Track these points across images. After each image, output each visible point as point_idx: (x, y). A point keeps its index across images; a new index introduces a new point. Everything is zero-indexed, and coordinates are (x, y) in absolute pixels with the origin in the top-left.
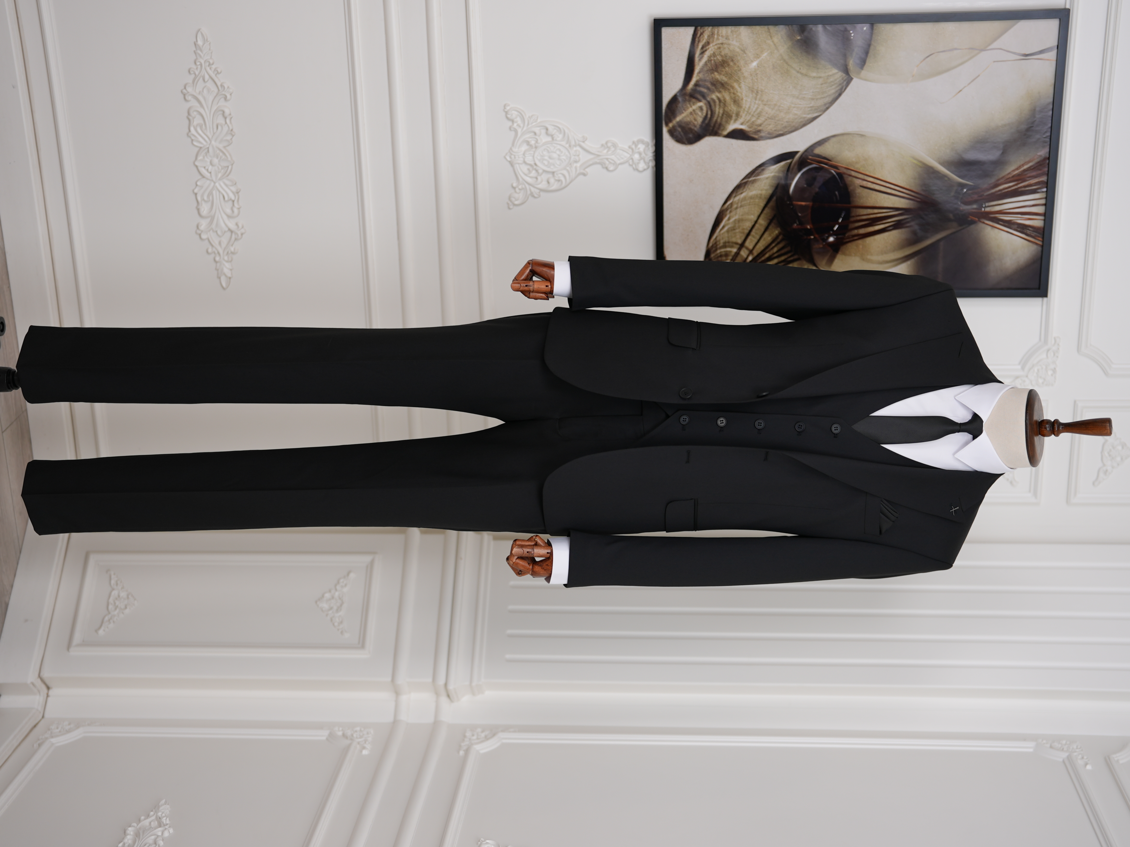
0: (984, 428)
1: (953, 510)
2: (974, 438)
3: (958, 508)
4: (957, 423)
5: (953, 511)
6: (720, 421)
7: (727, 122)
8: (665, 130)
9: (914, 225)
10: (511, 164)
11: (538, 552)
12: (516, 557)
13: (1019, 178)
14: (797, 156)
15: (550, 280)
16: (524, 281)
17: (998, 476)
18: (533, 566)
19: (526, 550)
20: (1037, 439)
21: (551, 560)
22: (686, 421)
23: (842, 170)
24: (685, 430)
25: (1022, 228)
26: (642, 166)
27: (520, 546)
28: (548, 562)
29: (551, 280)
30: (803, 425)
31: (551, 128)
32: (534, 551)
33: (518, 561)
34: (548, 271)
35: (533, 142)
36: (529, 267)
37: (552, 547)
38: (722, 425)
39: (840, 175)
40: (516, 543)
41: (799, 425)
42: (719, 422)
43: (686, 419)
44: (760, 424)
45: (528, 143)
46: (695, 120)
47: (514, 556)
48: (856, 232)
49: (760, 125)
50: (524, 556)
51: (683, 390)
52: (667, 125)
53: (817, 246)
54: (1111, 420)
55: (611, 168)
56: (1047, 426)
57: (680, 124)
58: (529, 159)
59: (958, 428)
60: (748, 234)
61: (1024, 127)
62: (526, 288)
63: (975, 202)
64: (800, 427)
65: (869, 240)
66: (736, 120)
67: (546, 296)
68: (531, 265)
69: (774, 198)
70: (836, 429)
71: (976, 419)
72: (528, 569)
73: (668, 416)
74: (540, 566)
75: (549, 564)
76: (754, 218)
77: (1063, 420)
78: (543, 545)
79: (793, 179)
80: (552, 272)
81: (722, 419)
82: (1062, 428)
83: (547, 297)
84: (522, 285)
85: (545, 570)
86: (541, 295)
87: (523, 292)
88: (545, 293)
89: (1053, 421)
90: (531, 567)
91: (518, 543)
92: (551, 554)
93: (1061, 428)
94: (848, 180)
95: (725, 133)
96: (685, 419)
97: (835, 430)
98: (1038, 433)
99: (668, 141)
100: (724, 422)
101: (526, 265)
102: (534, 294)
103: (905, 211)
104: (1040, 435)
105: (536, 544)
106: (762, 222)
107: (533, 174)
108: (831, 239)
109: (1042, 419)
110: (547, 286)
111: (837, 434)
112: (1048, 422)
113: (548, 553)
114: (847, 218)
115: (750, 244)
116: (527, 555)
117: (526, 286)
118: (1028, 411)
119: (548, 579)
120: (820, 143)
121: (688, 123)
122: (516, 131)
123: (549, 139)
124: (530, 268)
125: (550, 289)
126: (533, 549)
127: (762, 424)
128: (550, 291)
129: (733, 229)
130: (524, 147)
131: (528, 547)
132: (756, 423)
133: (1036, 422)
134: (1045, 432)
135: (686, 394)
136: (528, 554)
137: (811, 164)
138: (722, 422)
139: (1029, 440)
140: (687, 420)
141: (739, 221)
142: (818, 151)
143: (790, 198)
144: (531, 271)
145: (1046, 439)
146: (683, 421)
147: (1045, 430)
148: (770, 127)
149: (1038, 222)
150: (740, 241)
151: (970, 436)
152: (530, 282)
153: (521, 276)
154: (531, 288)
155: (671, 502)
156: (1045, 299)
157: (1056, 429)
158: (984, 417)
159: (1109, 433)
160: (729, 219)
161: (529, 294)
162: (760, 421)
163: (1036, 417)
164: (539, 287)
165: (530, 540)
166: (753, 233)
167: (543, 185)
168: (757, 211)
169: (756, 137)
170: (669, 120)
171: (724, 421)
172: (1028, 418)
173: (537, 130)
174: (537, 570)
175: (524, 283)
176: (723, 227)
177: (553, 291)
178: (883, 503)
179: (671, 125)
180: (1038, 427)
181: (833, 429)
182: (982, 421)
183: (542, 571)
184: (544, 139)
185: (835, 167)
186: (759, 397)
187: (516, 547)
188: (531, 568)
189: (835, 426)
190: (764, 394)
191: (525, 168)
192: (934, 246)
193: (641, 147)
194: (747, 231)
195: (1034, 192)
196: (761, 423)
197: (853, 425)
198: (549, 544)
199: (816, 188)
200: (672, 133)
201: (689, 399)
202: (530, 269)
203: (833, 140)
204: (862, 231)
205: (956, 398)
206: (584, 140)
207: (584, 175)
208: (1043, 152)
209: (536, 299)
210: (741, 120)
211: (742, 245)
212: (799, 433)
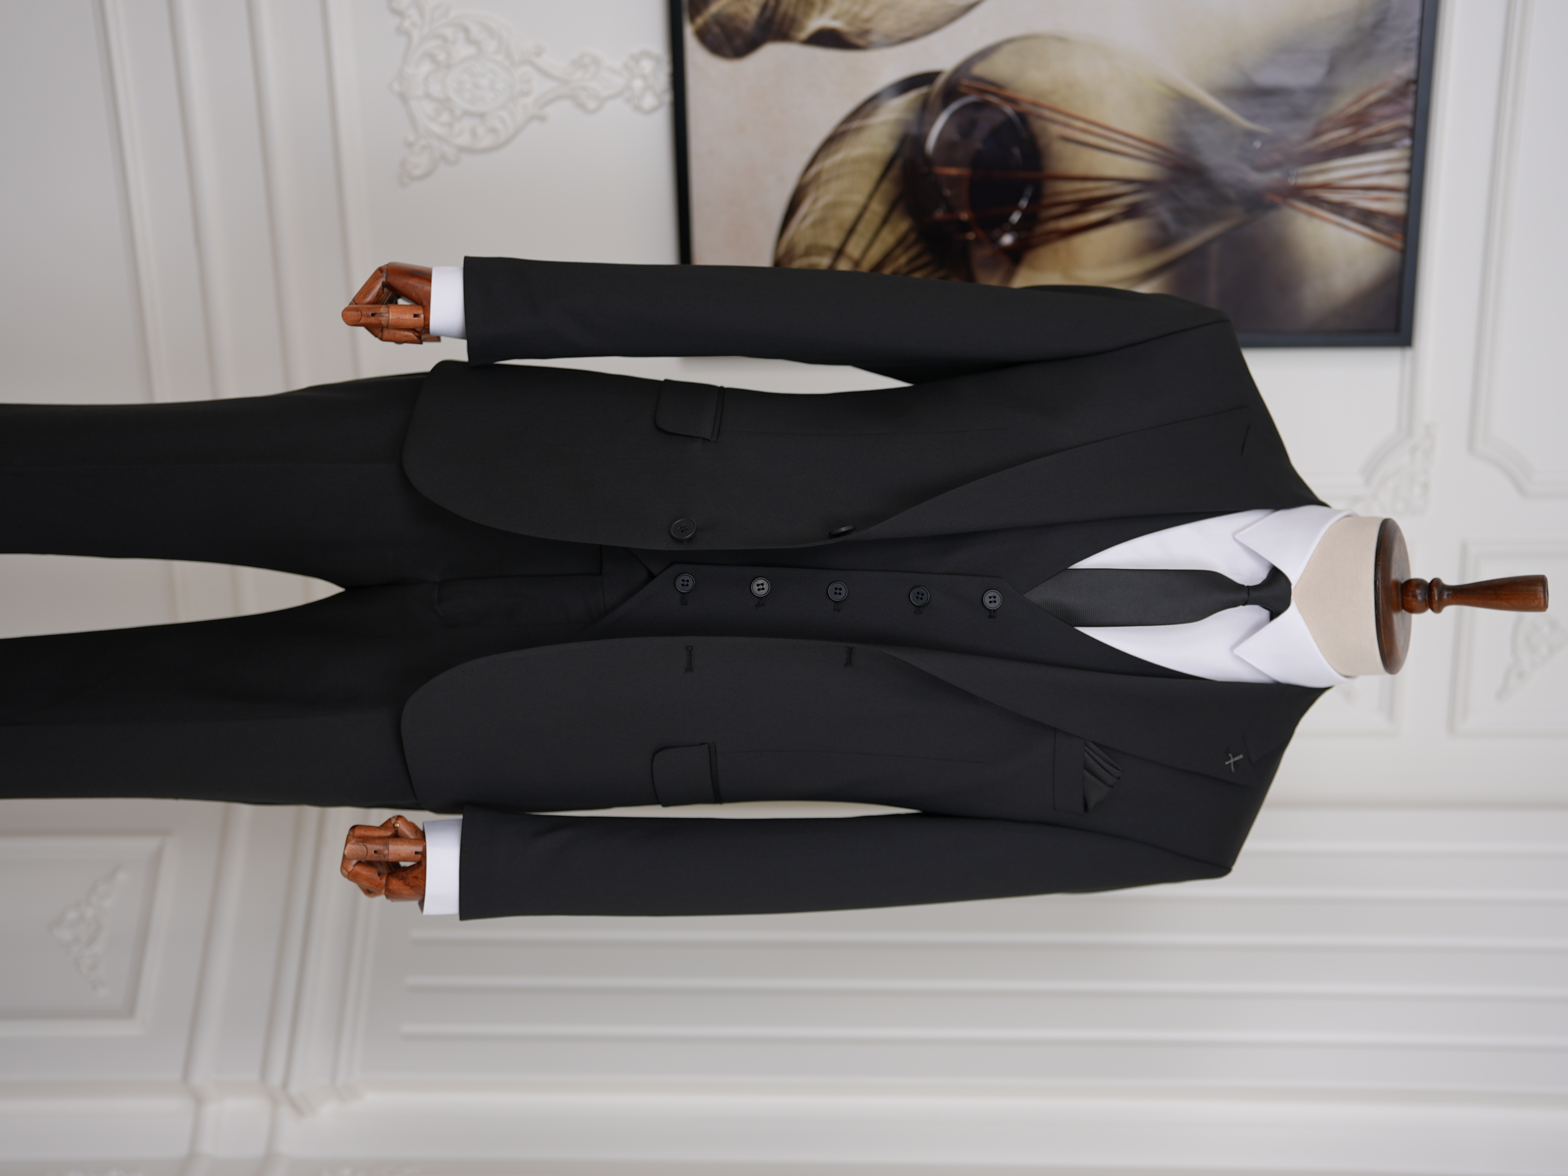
0: (1292, 597)
1: (1232, 761)
2: (1273, 616)
3: (1241, 756)
4: (1242, 586)
5: (1230, 764)
6: (758, 585)
7: (807, 15)
8: (689, 32)
9: (1164, 213)
10: (404, 98)
11: (397, 852)
12: (355, 862)
13: (1359, 120)
14: (940, 82)
15: (422, 302)
16: (369, 306)
17: (1319, 692)
18: (387, 880)
19: (372, 847)
20: (1397, 618)
21: (422, 868)
22: (687, 585)
23: (1025, 107)
24: (686, 604)
25: (1366, 217)
26: (649, 101)
27: (361, 840)
28: (416, 872)
29: (425, 303)
30: (925, 593)
31: (475, 30)
32: (388, 849)
33: (358, 869)
34: (420, 285)
35: (442, 57)
36: (380, 277)
37: (425, 841)
38: (763, 592)
39: (1023, 117)
40: (353, 834)
41: (918, 593)
42: (755, 588)
43: (688, 581)
44: (839, 591)
45: (432, 58)
46: (746, 10)
47: (350, 860)
48: (1053, 225)
49: (868, 20)
50: (368, 858)
51: (677, 522)
52: (692, 19)
53: (981, 254)
54: (1546, 579)
55: (592, 105)
56: (1418, 592)
57: (718, 20)
58: (435, 89)
59: (1244, 596)
60: (851, 232)
61: (1368, 20)
62: (373, 320)
63: (1277, 165)
64: (920, 596)
65: (1080, 242)
66: (822, 11)
67: (415, 335)
68: (385, 275)
69: (899, 163)
70: (992, 600)
71: (1276, 576)
72: (377, 886)
73: (652, 576)
74: (403, 879)
75: (419, 876)
76: (859, 198)
77: (1450, 580)
78: (412, 837)
79: (932, 124)
80: (426, 288)
81: (760, 581)
82: (1448, 595)
83: (419, 337)
84: (364, 313)
85: (412, 887)
86: (406, 333)
87: (371, 328)
88: (413, 330)
89: (1429, 580)
90: (384, 881)
91: (358, 832)
92: (423, 854)
93: (1445, 597)
94: (1037, 125)
95: (804, 34)
96: (686, 581)
97: (990, 602)
98: (1400, 606)
99: (694, 51)
100: (764, 586)
101: (375, 273)
102: (392, 332)
103: (1145, 184)
104: (1404, 611)
105: (397, 835)
106: (878, 208)
107: (445, 117)
108: (1007, 240)
109: (1406, 579)
110: (415, 316)
111: (993, 610)
112: (1420, 583)
113: (416, 853)
114: (1036, 199)
115: (854, 249)
116: (375, 857)
117: (373, 315)
118: (1380, 563)
119: (421, 904)
120: (983, 54)
121: (732, 18)
122: (408, 34)
123: (471, 50)
124: (383, 279)
125: (423, 321)
126: (387, 845)
127: (843, 592)
128: (423, 325)
129: (820, 222)
130: (426, 68)
131: (377, 841)
132: (831, 589)
133: (1396, 583)
134: (1414, 603)
135: (682, 531)
136: (376, 855)
137: (963, 95)
138: (761, 587)
139: (1382, 621)
140: (691, 584)
141: (834, 205)
142: (980, 69)
143: (928, 161)
144: (384, 285)
145: (1415, 617)
146: (683, 585)
147: (1414, 599)
148: (886, 24)
149: (1395, 205)
150: (835, 243)
151: (1265, 613)
152: (380, 308)
153: (365, 296)
154: (383, 320)
155: (661, 750)
156: (1408, 353)
157: (1436, 598)
158: (1293, 574)
159: (1542, 606)
160: (815, 201)
161: (382, 331)
162: (839, 585)
163: (1396, 575)
164: (398, 318)
165: (384, 826)
166: (861, 228)
167: (464, 140)
168: (865, 186)
169: (860, 42)
170: (696, 11)
171: (766, 586)
172: (1379, 576)
173: (449, 32)
174: (396, 887)
175: (369, 309)
176: (805, 217)
177: (428, 325)
178: (1089, 750)
179: (700, 21)
180: (1400, 594)
181: (987, 600)
182: (1288, 583)
183: (406, 890)
184: (463, 50)
185: (1012, 101)
186: (832, 536)
187: (353, 842)
188: (384, 884)
189: (991, 593)
190: (843, 529)
191: (429, 107)
192: (1199, 252)
193: (647, 66)
194: (847, 225)
195: (1388, 146)
196: (840, 589)
197: (1028, 591)
198: (421, 836)
199: (977, 142)
200: (703, 36)
201: (689, 540)
202: (383, 282)
203: (1007, 49)
204: (1066, 224)
205: (1237, 537)
206: (539, 53)
207: (542, 119)
208: (1405, 69)
209: (399, 342)
210: (832, 11)
211: (839, 253)
212: (918, 609)
